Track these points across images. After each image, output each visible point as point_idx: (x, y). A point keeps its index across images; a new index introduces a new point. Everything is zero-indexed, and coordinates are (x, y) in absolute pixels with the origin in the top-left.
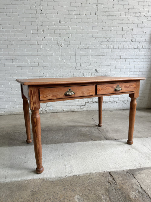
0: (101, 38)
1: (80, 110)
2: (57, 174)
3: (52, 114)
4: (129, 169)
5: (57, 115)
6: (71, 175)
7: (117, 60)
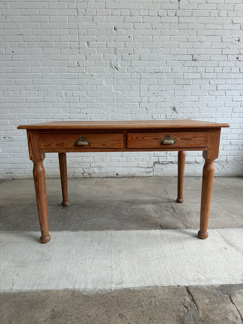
0: (184, 54)
1: (145, 175)
2: (97, 283)
3: (99, 179)
4: (222, 283)
5: (106, 182)
6: (119, 287)
7: (211, 93)
